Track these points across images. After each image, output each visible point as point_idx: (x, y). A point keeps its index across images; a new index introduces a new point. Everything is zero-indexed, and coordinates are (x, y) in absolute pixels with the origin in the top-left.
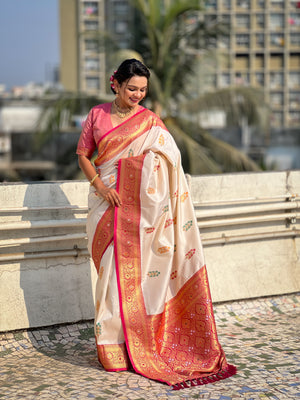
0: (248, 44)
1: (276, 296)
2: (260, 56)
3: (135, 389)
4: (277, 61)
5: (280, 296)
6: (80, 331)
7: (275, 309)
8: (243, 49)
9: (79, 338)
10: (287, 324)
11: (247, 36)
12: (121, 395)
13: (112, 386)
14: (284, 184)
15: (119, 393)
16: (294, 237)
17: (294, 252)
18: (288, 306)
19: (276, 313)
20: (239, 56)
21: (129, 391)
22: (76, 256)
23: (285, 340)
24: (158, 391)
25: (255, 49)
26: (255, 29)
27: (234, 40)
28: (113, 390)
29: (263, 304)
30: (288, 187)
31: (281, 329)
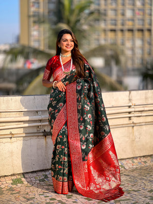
0: (116, 25)
2: (122, 31)
5: (125, 159)
6: (12, 180)
7: (122, 167)
8: (113, 27)
9: (12, 184)
10: (128, 175)
11: (115, 20)
14: (128, 98)
16: (133, 127)
17: (133, 135)
18: (129, 165)
19: (122, 169)
22: (11, 138)
23: (126, 185)
25: (119, 27)
26: (120, 17)
27: (109, 22)
30: (130, 100)
31: (125, 178)
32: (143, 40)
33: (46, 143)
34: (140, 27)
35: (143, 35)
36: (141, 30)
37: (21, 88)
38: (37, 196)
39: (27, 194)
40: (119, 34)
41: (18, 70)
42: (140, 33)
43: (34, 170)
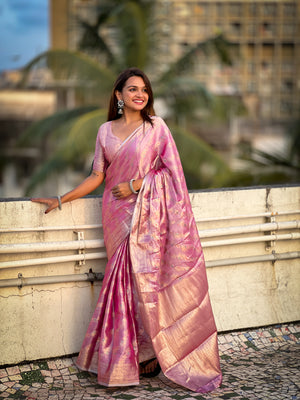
1: (252, 329)
2: (251, 45)
5: (256, 329)
6: (22, 374)
7: (250, 344)
9: (21, 382)
10: (262, 365)
14: (263, 202)
16: (273, 262)
17: (273, 278)
18: (264, 341)
19: (251, 350)
22: (20, 287)
29: (236, 338)
30: (267, 206)
31: (254, 372)
33: (94, 296)
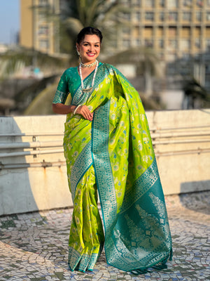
0: (152, 19)
2: (161, 27)
3: (32, 264)
4: (173, 31)
8: (149, 23)
9: (1, 227)
11: (152, 13)
12: (22, 268)
13: (17, 262)
14: (151, 121)
15: (22, 266)
20: (147, 27)
21: (29, 265)
24: (49, 266)
25: (158, 22)
26: (158, 9)
27: (143, 15)
28: (17, 264)
30: (154, 123)
32: (190, 41)
33: (46, 176)
34: (186, 23)
35: (190, 34)
36: (188, 28)
37: (21, 106)
38: (32, 242)
39: (20, 239)
40: (158, 32)
41: (18, 80)
42: (186, 32)
43: (30, 210)
